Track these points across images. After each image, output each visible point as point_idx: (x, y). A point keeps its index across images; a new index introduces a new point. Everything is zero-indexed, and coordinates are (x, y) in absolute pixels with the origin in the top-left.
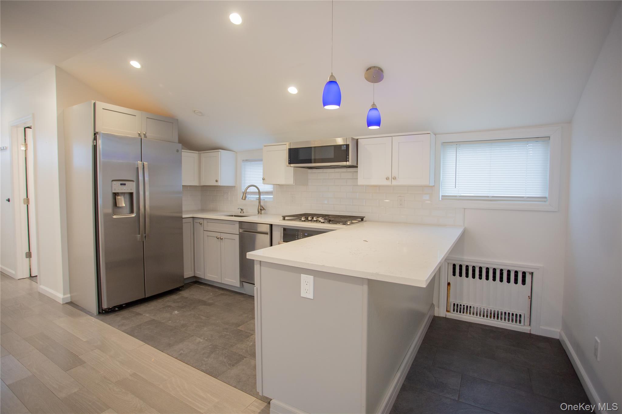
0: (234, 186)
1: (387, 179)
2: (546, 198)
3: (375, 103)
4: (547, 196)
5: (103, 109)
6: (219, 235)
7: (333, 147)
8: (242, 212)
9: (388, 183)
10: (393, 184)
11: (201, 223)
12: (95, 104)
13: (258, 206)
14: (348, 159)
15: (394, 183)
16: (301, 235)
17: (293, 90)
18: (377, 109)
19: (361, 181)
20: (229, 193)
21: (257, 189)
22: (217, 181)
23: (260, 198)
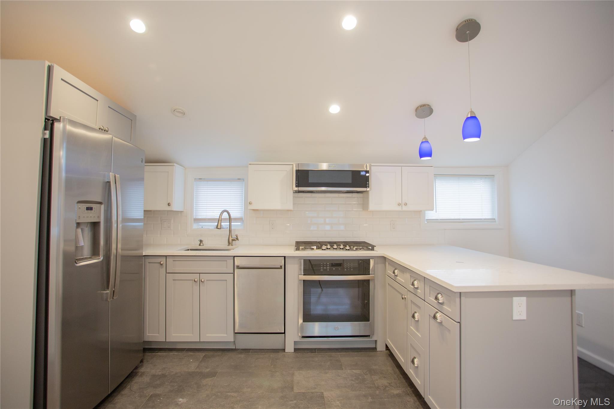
0: (181, 212)
1: (398, 205)
2: (494, 219)
3: (426, 137)
4: (496, 218)
5: (62, 79)
6: (196, 277)
7: (351, 172)
8: (202, 244)
9: (399, 208)
10: (403, 209)
11: (162, 263)
12: (50, 69)
13: (228, 236)
14: (368, 185)
15: (405, 208)
16: (328, 266)
17: (335, 109)
18: (428, 142)
19: (372, 206)
20: (172, 221)
21: (228, 215)
22: (169, 204)
23: (230, 225)
